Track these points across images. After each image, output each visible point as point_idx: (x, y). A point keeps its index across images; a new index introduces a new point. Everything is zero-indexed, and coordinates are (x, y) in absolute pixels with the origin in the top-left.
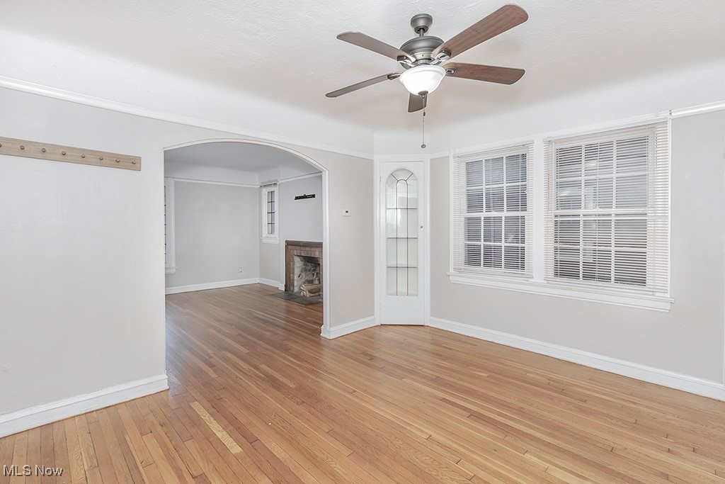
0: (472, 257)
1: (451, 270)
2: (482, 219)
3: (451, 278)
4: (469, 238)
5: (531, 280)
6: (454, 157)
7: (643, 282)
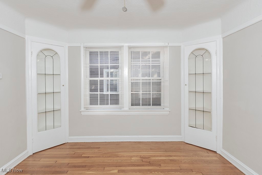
0: (93, 100)
1: (82, 109)
2: (99, 81)
3: (82, 113)
4: (91, 90)
5: (123, 109)
6: (84, 47)
7: (160, 105)
